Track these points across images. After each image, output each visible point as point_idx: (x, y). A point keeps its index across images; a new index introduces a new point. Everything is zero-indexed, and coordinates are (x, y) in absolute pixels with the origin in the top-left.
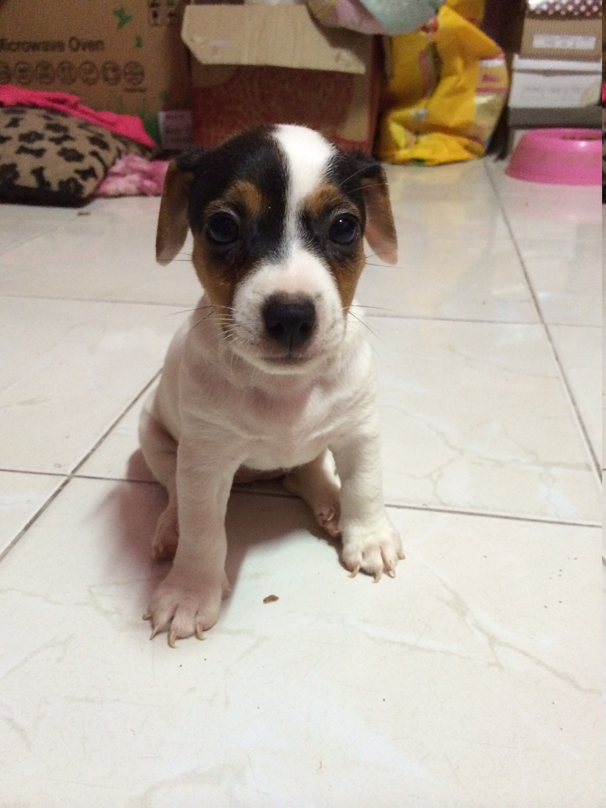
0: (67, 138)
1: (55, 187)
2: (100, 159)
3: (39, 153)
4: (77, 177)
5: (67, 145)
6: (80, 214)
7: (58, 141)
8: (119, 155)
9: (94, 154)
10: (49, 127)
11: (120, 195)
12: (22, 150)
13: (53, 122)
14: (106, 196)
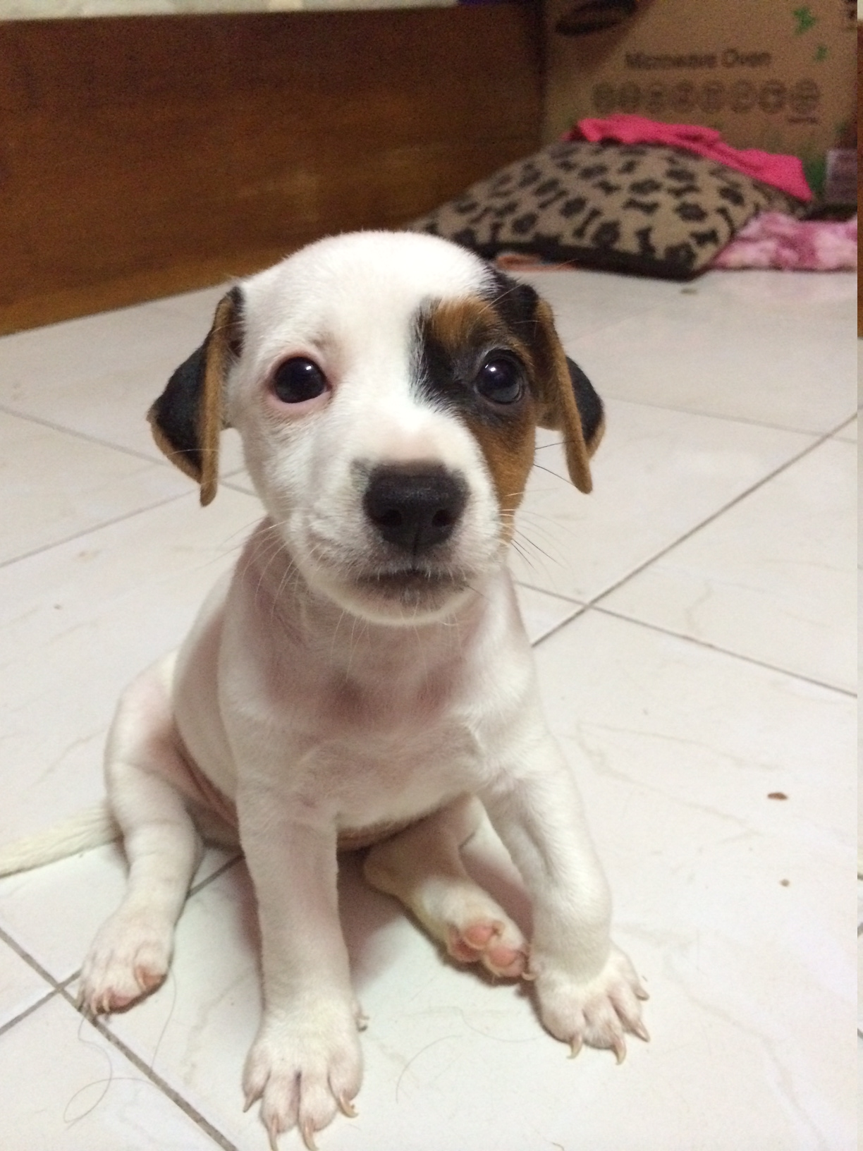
0: (692, 189)
1: (660, 254)
2: (729, 220)
3: (650, 209)
4: (693, 242)
5: (690, 198)
6: (685, 292)
7: (678, 193)
8: (757, 211)
9: (723, 211)
10: (673, 174)
11: (745, 268)
12: (631, 204)
13: (678, 168)
14: (724, 268)
